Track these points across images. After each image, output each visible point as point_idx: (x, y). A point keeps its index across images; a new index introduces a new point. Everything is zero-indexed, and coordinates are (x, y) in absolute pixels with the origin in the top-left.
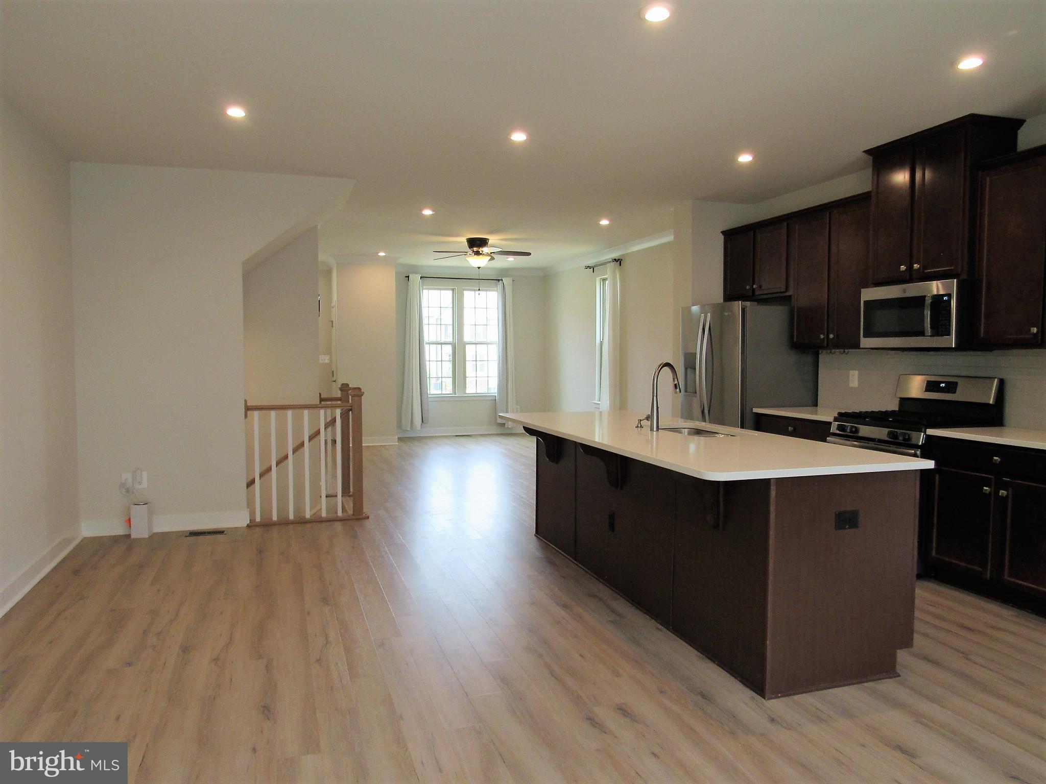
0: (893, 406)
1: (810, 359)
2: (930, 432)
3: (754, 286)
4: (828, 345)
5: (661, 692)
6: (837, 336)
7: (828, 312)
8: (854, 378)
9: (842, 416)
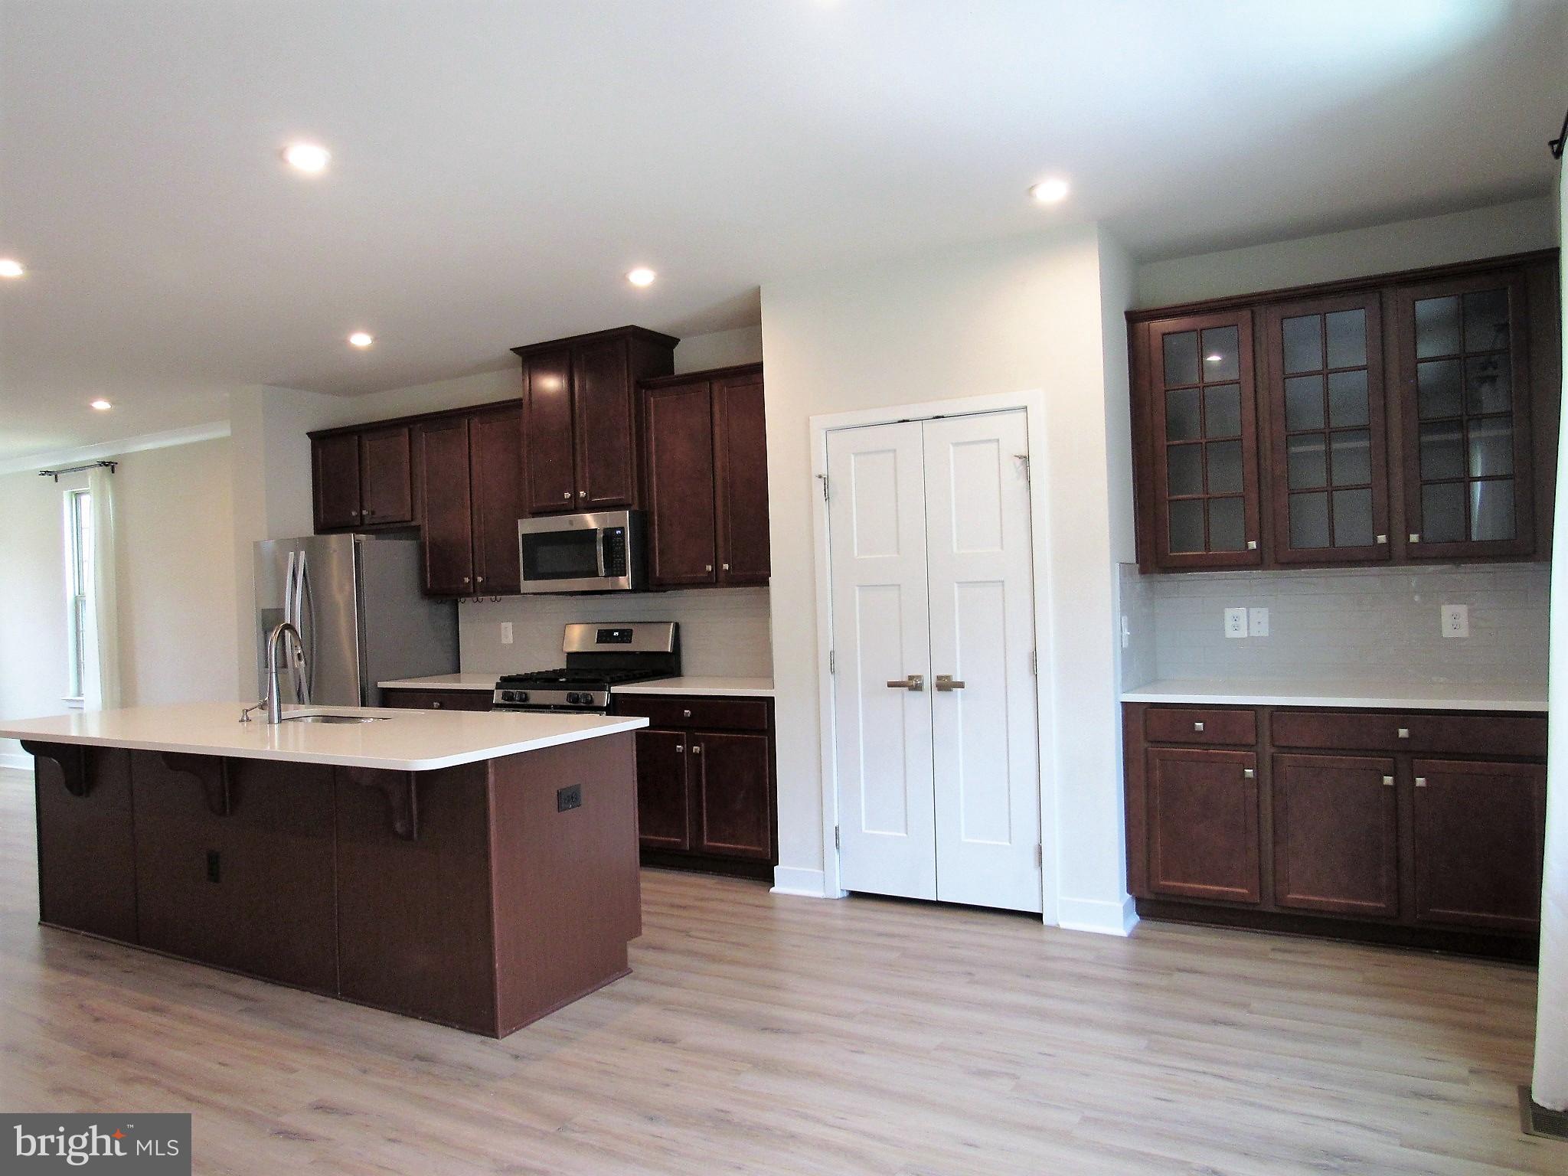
0: (560, 664)
1: (445, 609)
2: (615, 689)
3: (365, 512)
4: (474, 591)
5: (365, 1072)
6: (487, 579)
7: (473, 550)
8: (507, 632)
9: (506, 682)
